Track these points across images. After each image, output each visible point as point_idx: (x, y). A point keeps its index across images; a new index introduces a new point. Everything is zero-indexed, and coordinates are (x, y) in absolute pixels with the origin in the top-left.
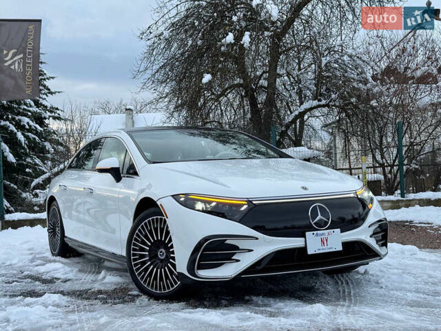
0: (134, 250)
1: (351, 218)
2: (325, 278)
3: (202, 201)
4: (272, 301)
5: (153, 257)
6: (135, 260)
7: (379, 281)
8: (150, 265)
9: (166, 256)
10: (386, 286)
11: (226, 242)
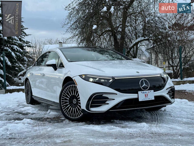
0: (63, 100)
1: (158, 86)
2: (147, 113)
3: (92, 78)
4: (123, 122)
5: (71, 102)
6: (63, 104)
7: (171, 114)
8: (69, 106)
9: (77, 102)
10: (174, 116)
11: (103, 96)
